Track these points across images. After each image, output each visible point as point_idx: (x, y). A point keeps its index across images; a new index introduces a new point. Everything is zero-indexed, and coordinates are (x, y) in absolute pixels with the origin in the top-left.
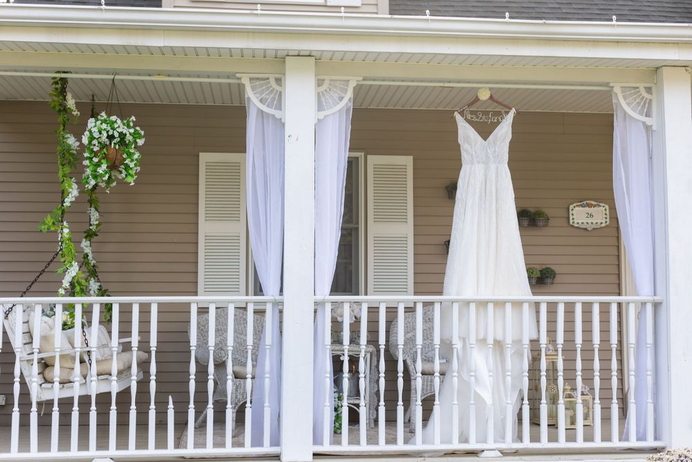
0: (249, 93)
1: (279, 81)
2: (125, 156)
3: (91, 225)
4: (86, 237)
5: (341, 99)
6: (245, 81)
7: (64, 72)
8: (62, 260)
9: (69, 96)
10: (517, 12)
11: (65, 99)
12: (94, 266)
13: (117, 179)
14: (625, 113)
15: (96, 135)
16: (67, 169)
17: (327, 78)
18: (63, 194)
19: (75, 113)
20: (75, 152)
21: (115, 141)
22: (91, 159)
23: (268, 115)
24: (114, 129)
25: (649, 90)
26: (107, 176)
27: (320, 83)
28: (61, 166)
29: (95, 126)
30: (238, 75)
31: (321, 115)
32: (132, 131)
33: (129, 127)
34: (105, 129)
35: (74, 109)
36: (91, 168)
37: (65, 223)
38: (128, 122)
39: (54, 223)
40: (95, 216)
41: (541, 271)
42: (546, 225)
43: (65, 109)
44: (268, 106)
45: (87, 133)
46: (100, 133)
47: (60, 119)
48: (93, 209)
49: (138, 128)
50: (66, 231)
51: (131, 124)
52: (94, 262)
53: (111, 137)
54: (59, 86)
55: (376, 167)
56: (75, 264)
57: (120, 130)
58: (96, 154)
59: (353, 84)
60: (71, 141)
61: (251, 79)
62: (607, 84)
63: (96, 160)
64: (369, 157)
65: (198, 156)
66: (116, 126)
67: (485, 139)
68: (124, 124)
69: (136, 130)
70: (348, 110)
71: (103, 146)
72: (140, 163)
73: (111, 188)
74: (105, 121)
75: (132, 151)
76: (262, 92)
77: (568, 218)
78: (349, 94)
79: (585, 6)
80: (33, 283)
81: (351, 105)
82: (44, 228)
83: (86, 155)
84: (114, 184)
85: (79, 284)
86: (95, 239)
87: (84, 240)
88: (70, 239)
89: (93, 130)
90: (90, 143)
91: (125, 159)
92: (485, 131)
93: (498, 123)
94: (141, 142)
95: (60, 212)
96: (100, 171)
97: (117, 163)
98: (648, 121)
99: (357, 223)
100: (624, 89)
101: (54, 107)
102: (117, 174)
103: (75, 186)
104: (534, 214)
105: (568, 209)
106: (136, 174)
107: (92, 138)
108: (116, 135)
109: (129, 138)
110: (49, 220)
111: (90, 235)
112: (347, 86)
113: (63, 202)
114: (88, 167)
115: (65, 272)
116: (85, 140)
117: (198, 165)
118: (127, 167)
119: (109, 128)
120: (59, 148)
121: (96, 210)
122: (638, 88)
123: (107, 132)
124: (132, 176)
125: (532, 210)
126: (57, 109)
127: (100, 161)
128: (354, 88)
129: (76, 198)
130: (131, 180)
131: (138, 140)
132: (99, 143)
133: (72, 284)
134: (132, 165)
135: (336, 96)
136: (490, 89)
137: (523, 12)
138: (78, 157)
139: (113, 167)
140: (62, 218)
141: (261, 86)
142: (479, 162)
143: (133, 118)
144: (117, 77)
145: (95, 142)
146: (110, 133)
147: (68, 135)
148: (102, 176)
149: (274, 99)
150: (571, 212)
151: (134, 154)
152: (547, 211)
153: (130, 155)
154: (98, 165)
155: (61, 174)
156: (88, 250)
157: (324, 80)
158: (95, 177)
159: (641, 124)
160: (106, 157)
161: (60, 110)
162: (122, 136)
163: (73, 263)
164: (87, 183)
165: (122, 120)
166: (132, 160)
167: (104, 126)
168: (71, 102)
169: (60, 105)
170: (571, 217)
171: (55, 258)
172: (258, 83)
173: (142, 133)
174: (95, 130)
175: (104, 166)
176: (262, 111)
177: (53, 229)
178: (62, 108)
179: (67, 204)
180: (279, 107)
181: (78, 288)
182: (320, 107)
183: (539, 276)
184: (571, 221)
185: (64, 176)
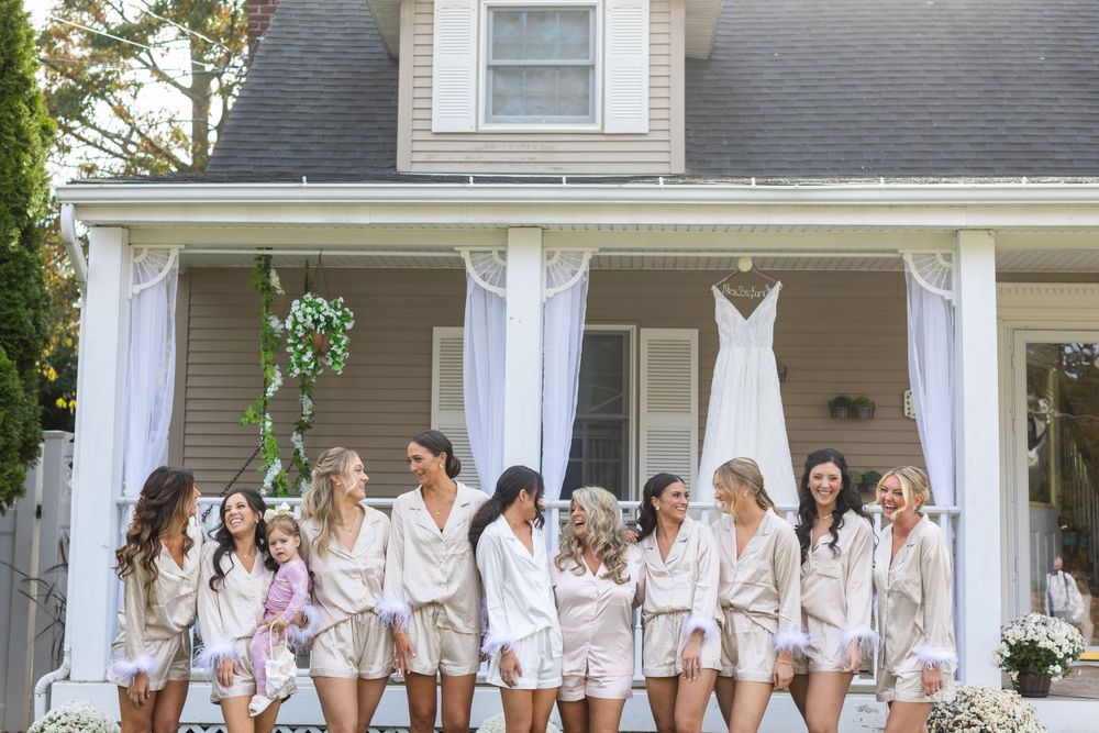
0: (470, 269)
1: (503, 254)
2: (331, 342)
3: (303, 415)
4: (297, 430)
5: (574, 273)
6: (465, 255)
7: (268, 249)
8: (264, 456)
9: (273, 273)
10: (868, 129)
11: (269, 277)
12: (306, 464)
13: (324, 365)
14: (921, 288)
15: (301, 320)
16: (270, 356)
17: (558, 251)
18: (266, 383)
19: (279, 292)
20: (278, 336)
21: (321, 326)
22: (295, 345)
23: (491, 293)
24: (319, 313)
25: (948, 257)
26: (313, 364)
27: (550, 256)
28: (263, 353)
29: (300, 310)
30: (456, 249)
31: (550, 293)
32: (339, 313)
33: (336, 309)
34: (310, 314)
35: (278, 287)
36: (295, 355)
37: (267, 416)
38: (336, 303)
39: (255, 416)
40: (307, 404)
41: (863, 476)
42: (871, 417)
43: (268, 288)
44: (490, 283)
45: (291, 317)
46: (305, 317)
47: (263, 299)
48: (305, 396)
49: (347, 309)
50: (268, 424)
51: (339, 306)
52: (306, 459)
53: (315, 322)
54: (263, 262)
55: (651, 343)
56: (278, 461)
57: (325, 314)
58: (300, 340)
59: (587, 257)
60: (275, 323)
61: (471, 252)
62: (896, 251)
63: (300, 347)
64: (642, 330)
65: (432, 331)
66: (322, 309)
67: (746, 318)
68: (331, 307)
69: (344, 312)
70: (583, 287)
71: (308, 331)
72: (348, 348)
73: (318, 376)
74: (310, 304)
75: (339, 336)
76: (484, 267)
77: (903, 407)
78: (584, 267)
79: (967, 117)
80: (241, 472)
81: (587, 279)
82: (244, 420)
83: (290, 341)
84: (321, 372)
85: (283, 484)
86: (308, 431)
87: (295, 433)
88: (272, 434)
89: (297, 314)
90: (294, 327)
91: (332, 346)
92: (746, 308)
93: (762, 298)
94: (349, 326)
95: (262, 403)
96: (305, 359)
97: (323, 349)
98: (948, 295)
99: (628, 414)
100: (916, 257)
101: (257, 286)
102: (323, 360)
103: (278, 374)
104: (856, 402)
105: (903, 395)
106: (344, 361)
107: (296, 323)
108: (322, 319)
109: (336, 322)
110: (250, 412)
111: (302, 427)
112: (581, 258)
113: (265, 392)
114: (291, 354)
115: (266, 471)
116: (289, 326)
117: (431, 342)
118: (334, 354)
119: (314, 312)
120: (261, 332)
121: (310, 397)
122: (934, 255)
123: (313, 316)
124: (340, 364)
125: (853, 398)
126: (260, 287)
127: (305, 348)
128: (591, 261)
129: (280, 387)
130: (339, 369)
131: (346, 324)
132: (304, 328)
133: (274, 484)
134: (339, 352)
135: (568, 270)
136: (753, 259)
137: (876, 129)
138: (282, 343)
139: (319, 354)
140: (264, 409)
141: (484, 259)
142: (738, 346)
143: (341, 299)
144: (324, 253)
145: (299, 327)
146: (316, 317)
147: (272, 317)
148: (307, 364)
149: (497, 274)
150: (906, 400)
151: (342, 339)
152: (871, 398)
153: (337, 341)
154: (303, 352)
155: (263, 361)
156: (299, 445)
157: (554, 252)
158: (300, 365)
159: (940, 300)
160: (311, 343)
161: (263, 290)
162: (329, 319)
163: (276, 460)
164: (292, 371)
165: (328, 300)
166: (340, 347)
167: (309, 310)
168: (275, 280)
169: (263, 283)
170: (906, 406)
171: (256, 455)
172: (479, 257)
173: (352, 314)
174: (299, 314)
175: (309, 354)
176: (485, 290)
177: (254, 422)
178: (265, 287)
179: (270, 394)
180: (502, 284)
181: (280, 489)
182: (550, 285)
183: (861, 481)
184: (906, 412)
185: (267, 362)
